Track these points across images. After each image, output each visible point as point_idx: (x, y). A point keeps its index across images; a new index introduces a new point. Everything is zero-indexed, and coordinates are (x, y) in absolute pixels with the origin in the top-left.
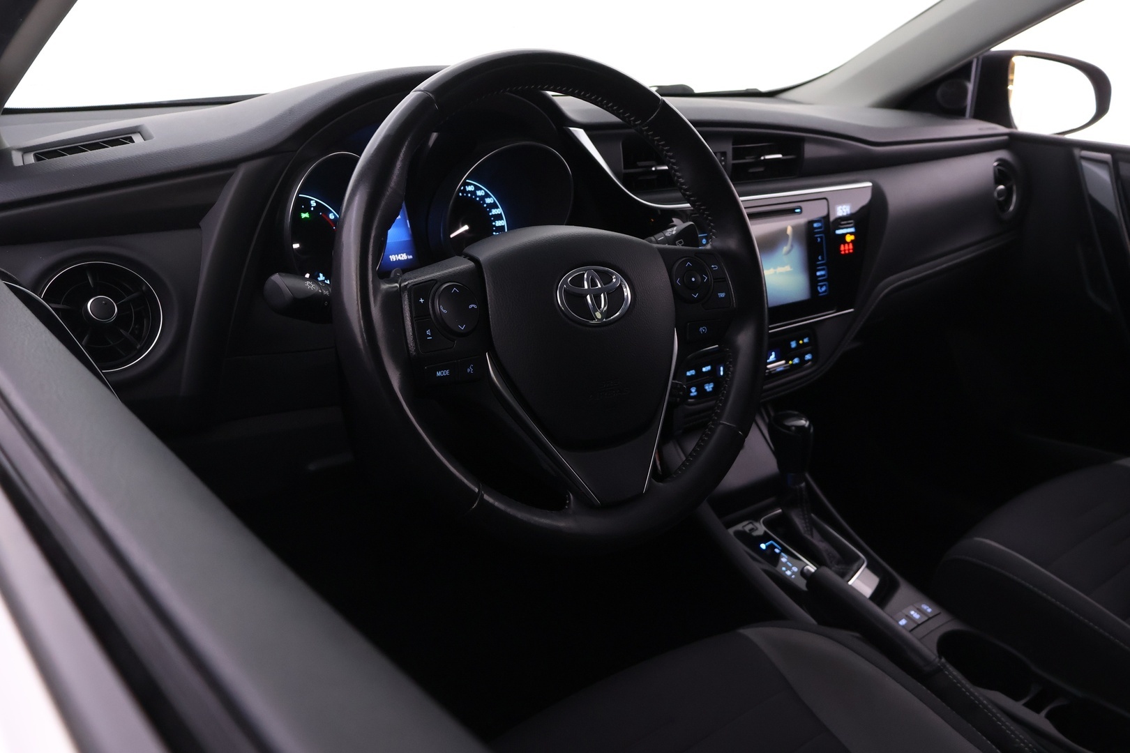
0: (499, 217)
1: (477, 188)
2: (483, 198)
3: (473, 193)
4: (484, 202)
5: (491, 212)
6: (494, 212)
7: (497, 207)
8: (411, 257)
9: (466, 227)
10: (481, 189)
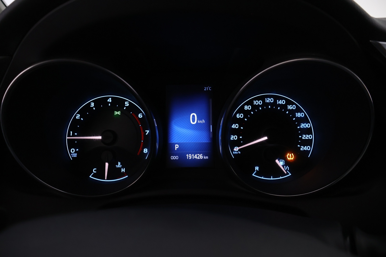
0: (308, 131)
1: (289, 103)
2: (293, 112)
3: (284, 107)
4: (294, 116)
5: (300, 126)
6: (303, 126)
7: (308, 122)
8: (207, 157)
9: (266, 138)
10: (292, 104)
